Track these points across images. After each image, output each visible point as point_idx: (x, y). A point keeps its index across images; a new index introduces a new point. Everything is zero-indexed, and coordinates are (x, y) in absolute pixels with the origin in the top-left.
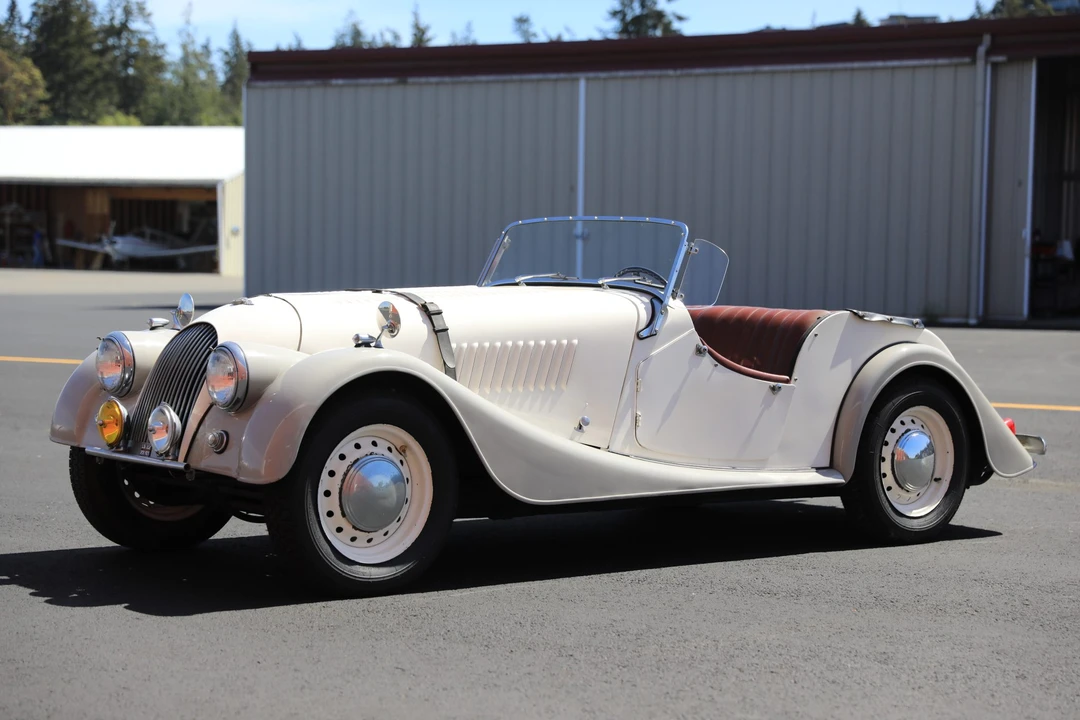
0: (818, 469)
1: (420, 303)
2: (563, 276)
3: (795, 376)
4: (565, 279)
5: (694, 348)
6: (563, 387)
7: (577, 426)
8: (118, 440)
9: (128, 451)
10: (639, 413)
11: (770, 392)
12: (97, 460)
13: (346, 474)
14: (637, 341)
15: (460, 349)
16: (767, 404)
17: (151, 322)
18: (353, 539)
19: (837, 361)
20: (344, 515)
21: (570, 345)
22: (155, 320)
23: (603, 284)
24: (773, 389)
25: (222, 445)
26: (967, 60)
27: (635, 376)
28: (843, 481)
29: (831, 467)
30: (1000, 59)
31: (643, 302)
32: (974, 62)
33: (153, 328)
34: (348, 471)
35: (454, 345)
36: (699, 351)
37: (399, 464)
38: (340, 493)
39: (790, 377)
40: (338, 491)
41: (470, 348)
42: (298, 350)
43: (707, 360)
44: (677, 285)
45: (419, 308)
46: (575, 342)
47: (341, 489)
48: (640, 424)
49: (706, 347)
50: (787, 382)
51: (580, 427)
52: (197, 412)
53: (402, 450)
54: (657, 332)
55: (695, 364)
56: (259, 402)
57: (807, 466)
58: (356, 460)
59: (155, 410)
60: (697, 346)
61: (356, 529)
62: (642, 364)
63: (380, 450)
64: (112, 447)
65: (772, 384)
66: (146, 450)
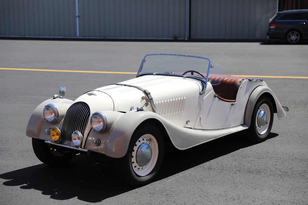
0: (242, 125)
1: (143, 90)
3: (236, 100)
5: (213, 95)
6: (182, 111)
7: (186, 122)
8: (59, 140)
9: (60, 143)
10: (201, 117)
11: (231, 105)
12: (48, 144)
13: (137, 151)
14: (200, 95)
15: (156, 104)
16: (231, 108)
17: (54, 96)
18: (139, 169)
19: (245, 94)
20: (137, 162)
21: (184, 99)
22: (55, 95)
23: (185, 77)
24: (232, 104)
25: (98, 143)
27: (200, 105)
28: (248, 128)
31: (200, 83)
33: (54, 98)
34: (138, 149)
35: (154, 103)
36: (215, 96)
37: (149, 144)
38: (136, 156)
39: (235, 100)
40: (135, 156)
41: (159, 103)
42: (114, 111)
43: (217, 99)
45: (143, 92)
46: (185, 98)
47: (136, 155)
48: (201, 120)
49: (217, 95)
50: (235, 102)
51: (187, 123)
52: (86, 132)
53: (150, 140)
54: (205, 92)
55: (214, 100)
56: (110, 130)
57: (239, 124)
58: (140, 146)
59: (74, 132)
60: (214, 95)
61: (140, 166)
62: (201, 102)
63: (145, 141)
64: (56, 142)
65: (232, 103)
66: (68, 143)
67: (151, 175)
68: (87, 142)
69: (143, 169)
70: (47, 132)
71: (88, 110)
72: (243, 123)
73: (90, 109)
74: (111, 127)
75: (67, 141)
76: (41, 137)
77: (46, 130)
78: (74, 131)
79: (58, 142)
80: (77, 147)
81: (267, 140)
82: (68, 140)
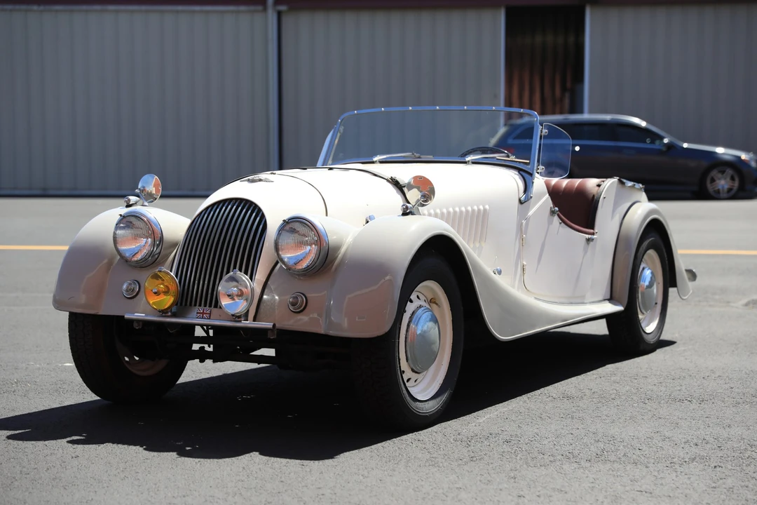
0: (608, 300)
2: (417, 155)
3: (596, 230)
4: (419, 157)
5: (549, 209)
6: (483, 244)
8: (172, 306)
10: (525, 263)
11: (586, 243)
14: (520, 205)
16: (585, 251)
20: (407, 359)
21: (485, 209)
23: (469, 161)
24: (588, 240)
25: (299, 306)
26: (260, 8)
27: (521, 230)
28: (622, 308)
29: (611, 299)
30: (283, 8)
31: (516, 175)
32: (265, 9)
33: (129, 205)
34: (409, 324)
36: (553, 213)
38: (405, 342)
39: (594, 230)
43: (556, 219)
44: (538, 161)
45: (389, 182)
46: (487, 207)
47: (406, 338)
48: (526, 272)
49: (556, 209)
50: (593, 234)
53: (433, 301)
54: (531, 197)
55: (550, 223)
56: (334, 267)
57: (601, 298)
58: (413, 313)
59: (225, 277)
60: (551, 208)
61: (413, 371)
62: (524, 222)
63: (422, 303)
64: (163, 312)
65: (587, 236)
66: (203, 313)
67: (438, 400)
68: (262, 306)
69: (417, 382)
70: (127, 291)
71: (258, 218)
72: (608, 297)
73: (263, 214)
74: (336, 258)
75: (197, 307)
76: (108, 308)
77: (125, 287)
78: (228, 272)
79: (167, 313)
80: (237, 318)
81: (658, 350)
82: (200, 305)
